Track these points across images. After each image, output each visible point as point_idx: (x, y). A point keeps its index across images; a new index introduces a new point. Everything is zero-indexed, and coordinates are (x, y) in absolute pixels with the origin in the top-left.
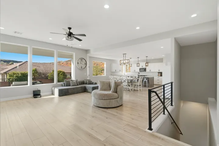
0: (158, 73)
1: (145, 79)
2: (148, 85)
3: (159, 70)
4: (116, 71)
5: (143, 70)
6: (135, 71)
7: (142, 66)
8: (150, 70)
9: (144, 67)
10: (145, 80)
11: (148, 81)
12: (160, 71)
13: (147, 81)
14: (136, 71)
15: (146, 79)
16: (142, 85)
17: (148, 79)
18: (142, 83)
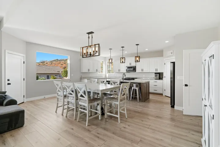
0: (155, 73)
1: (134, 85)
2: (139, 98)
3: (156, 70)
4: (89, 70)
5: (131, 69)
6: (119, 70)
7: (130, 64)
8: (142, 70)
9: (133, 64)
10: (134, 87)
11: (140, 89)
12: (158, 71)
13: (137, 89)
14: (121, 72)
15: (137, 86)
16: (130, 95)
17: (139, 85)
18: (130, 93)
